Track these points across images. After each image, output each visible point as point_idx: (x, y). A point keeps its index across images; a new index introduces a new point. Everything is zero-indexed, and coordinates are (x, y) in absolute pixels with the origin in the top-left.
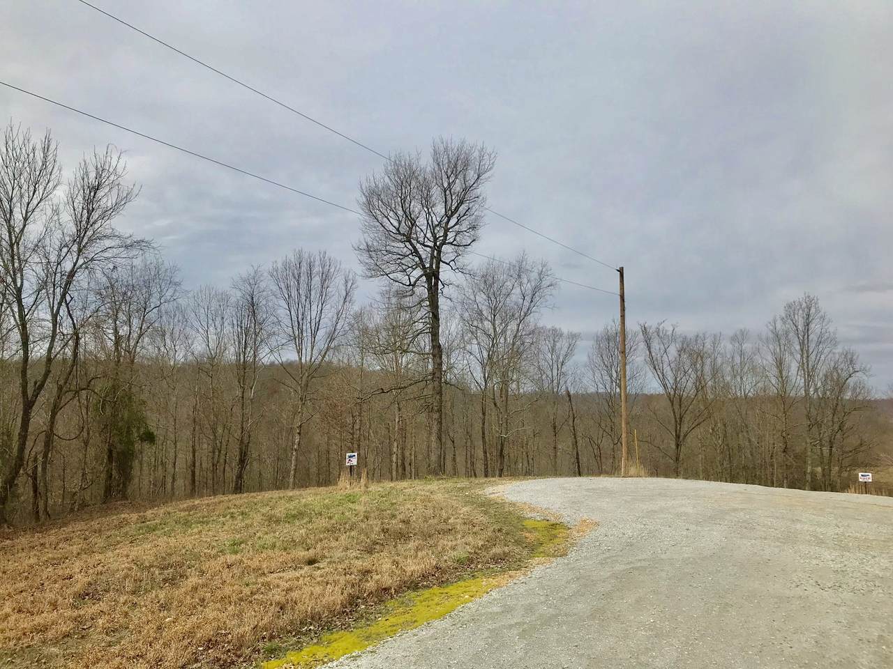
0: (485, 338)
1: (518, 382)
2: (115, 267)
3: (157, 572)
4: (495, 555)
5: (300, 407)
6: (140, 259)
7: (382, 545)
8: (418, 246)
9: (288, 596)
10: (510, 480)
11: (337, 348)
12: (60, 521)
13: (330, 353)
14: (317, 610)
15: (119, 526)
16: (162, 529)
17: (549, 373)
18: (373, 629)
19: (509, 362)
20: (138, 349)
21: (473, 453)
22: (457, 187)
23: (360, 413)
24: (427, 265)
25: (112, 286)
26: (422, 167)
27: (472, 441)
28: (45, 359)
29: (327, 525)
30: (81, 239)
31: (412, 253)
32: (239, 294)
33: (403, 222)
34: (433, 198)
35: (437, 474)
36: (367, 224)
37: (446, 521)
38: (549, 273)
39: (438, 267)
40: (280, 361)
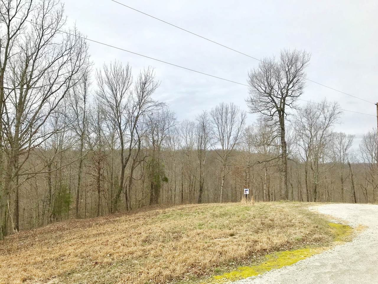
0: (306, 138)
1: (323, 159)
2: (152, 114)
3: (171, 234)
4: (315, 238)
5: (223, 168)
6: (161, 110)
7: (262, 230)
8: (274, 98)
9: (223, 249)
10: (320, 203)
11: (238, 144)
12: (135, 211)
13: (235, 146)
14: (235, 256)
15: (156, 215)
16: (172, 217)
17: (339, 154)
18: (260, 267)
19: (318, 150)
20: (161, 145)
21: (301, 190)
22: (293, 70)
23: (249, 172)
24: (279, 106)
25: (151, 121)
26: (276, 63)
27: (301, 185)
28: (129, 149)
29: (237, 219)
30: (140, 104)
31: (271, 101)
32: (198, 122)
33: (267, 88)
34: (281, 76)
35: (285, 200)
36: (251, 90)
37: (290, 221)
38: (338, 107)
39: (284, 107)
40: (215, 149)
